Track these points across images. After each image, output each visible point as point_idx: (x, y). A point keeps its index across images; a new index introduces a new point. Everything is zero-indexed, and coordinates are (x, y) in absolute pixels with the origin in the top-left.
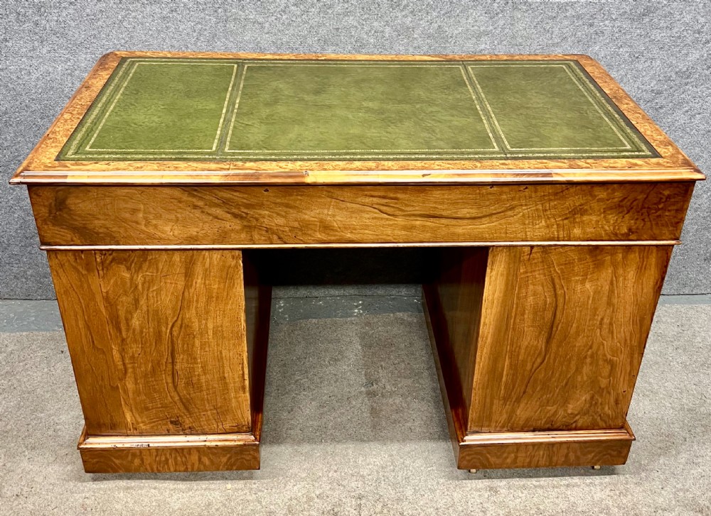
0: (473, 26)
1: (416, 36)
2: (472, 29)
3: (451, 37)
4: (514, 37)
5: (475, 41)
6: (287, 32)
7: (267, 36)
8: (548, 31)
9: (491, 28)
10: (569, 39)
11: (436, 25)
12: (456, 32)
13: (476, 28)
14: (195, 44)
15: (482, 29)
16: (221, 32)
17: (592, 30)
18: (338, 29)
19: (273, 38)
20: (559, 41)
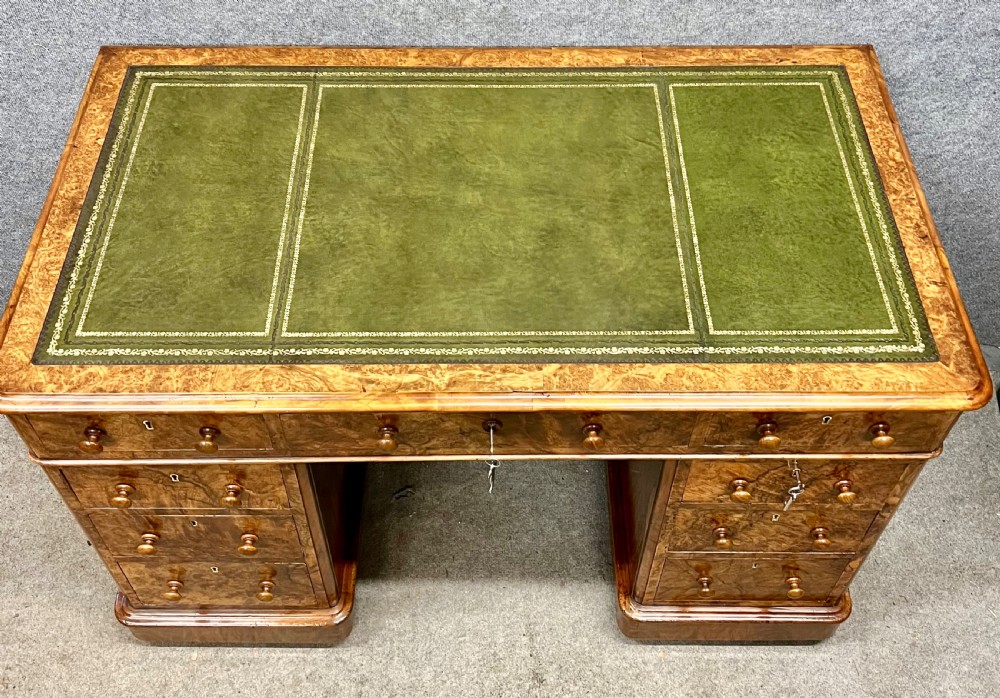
0: (558, 10)
1: (467, 20)
2: (557, 13)
3: (525, 24)
4: (624, 27)
5: (563, 29)
6: (261, 10)
7: (230, 14)
8: (681, 20)
9: (587, 12)
10: (714, 32)
11: (499, 7)
12: (532, 16)
13: (564, 12)
14: (119, 23)
15: (573, 14)
16: (156, 8)
17: (751, 20)
18: (341, 8)
19: (241, 18)
20: (698, 33)
